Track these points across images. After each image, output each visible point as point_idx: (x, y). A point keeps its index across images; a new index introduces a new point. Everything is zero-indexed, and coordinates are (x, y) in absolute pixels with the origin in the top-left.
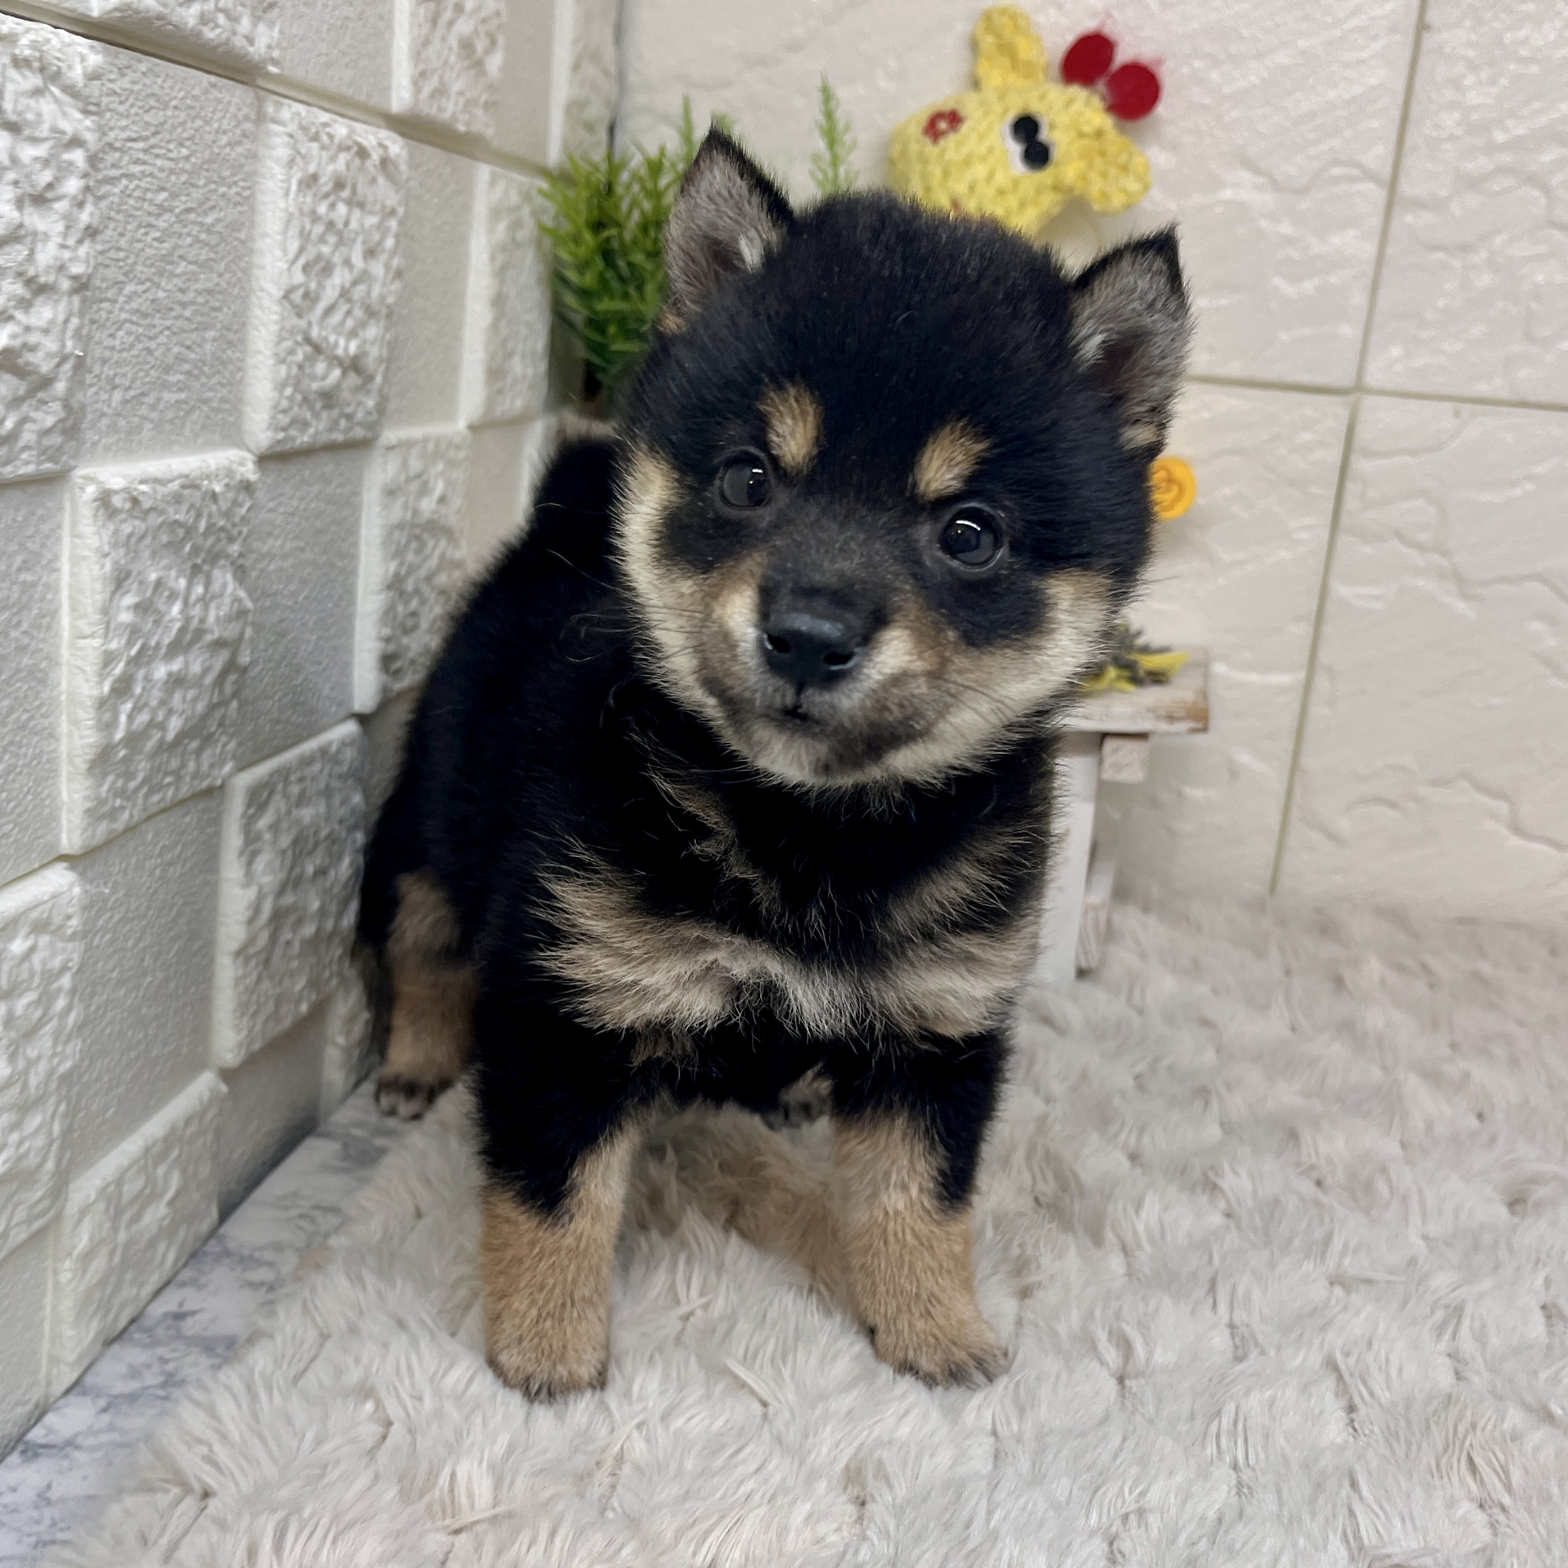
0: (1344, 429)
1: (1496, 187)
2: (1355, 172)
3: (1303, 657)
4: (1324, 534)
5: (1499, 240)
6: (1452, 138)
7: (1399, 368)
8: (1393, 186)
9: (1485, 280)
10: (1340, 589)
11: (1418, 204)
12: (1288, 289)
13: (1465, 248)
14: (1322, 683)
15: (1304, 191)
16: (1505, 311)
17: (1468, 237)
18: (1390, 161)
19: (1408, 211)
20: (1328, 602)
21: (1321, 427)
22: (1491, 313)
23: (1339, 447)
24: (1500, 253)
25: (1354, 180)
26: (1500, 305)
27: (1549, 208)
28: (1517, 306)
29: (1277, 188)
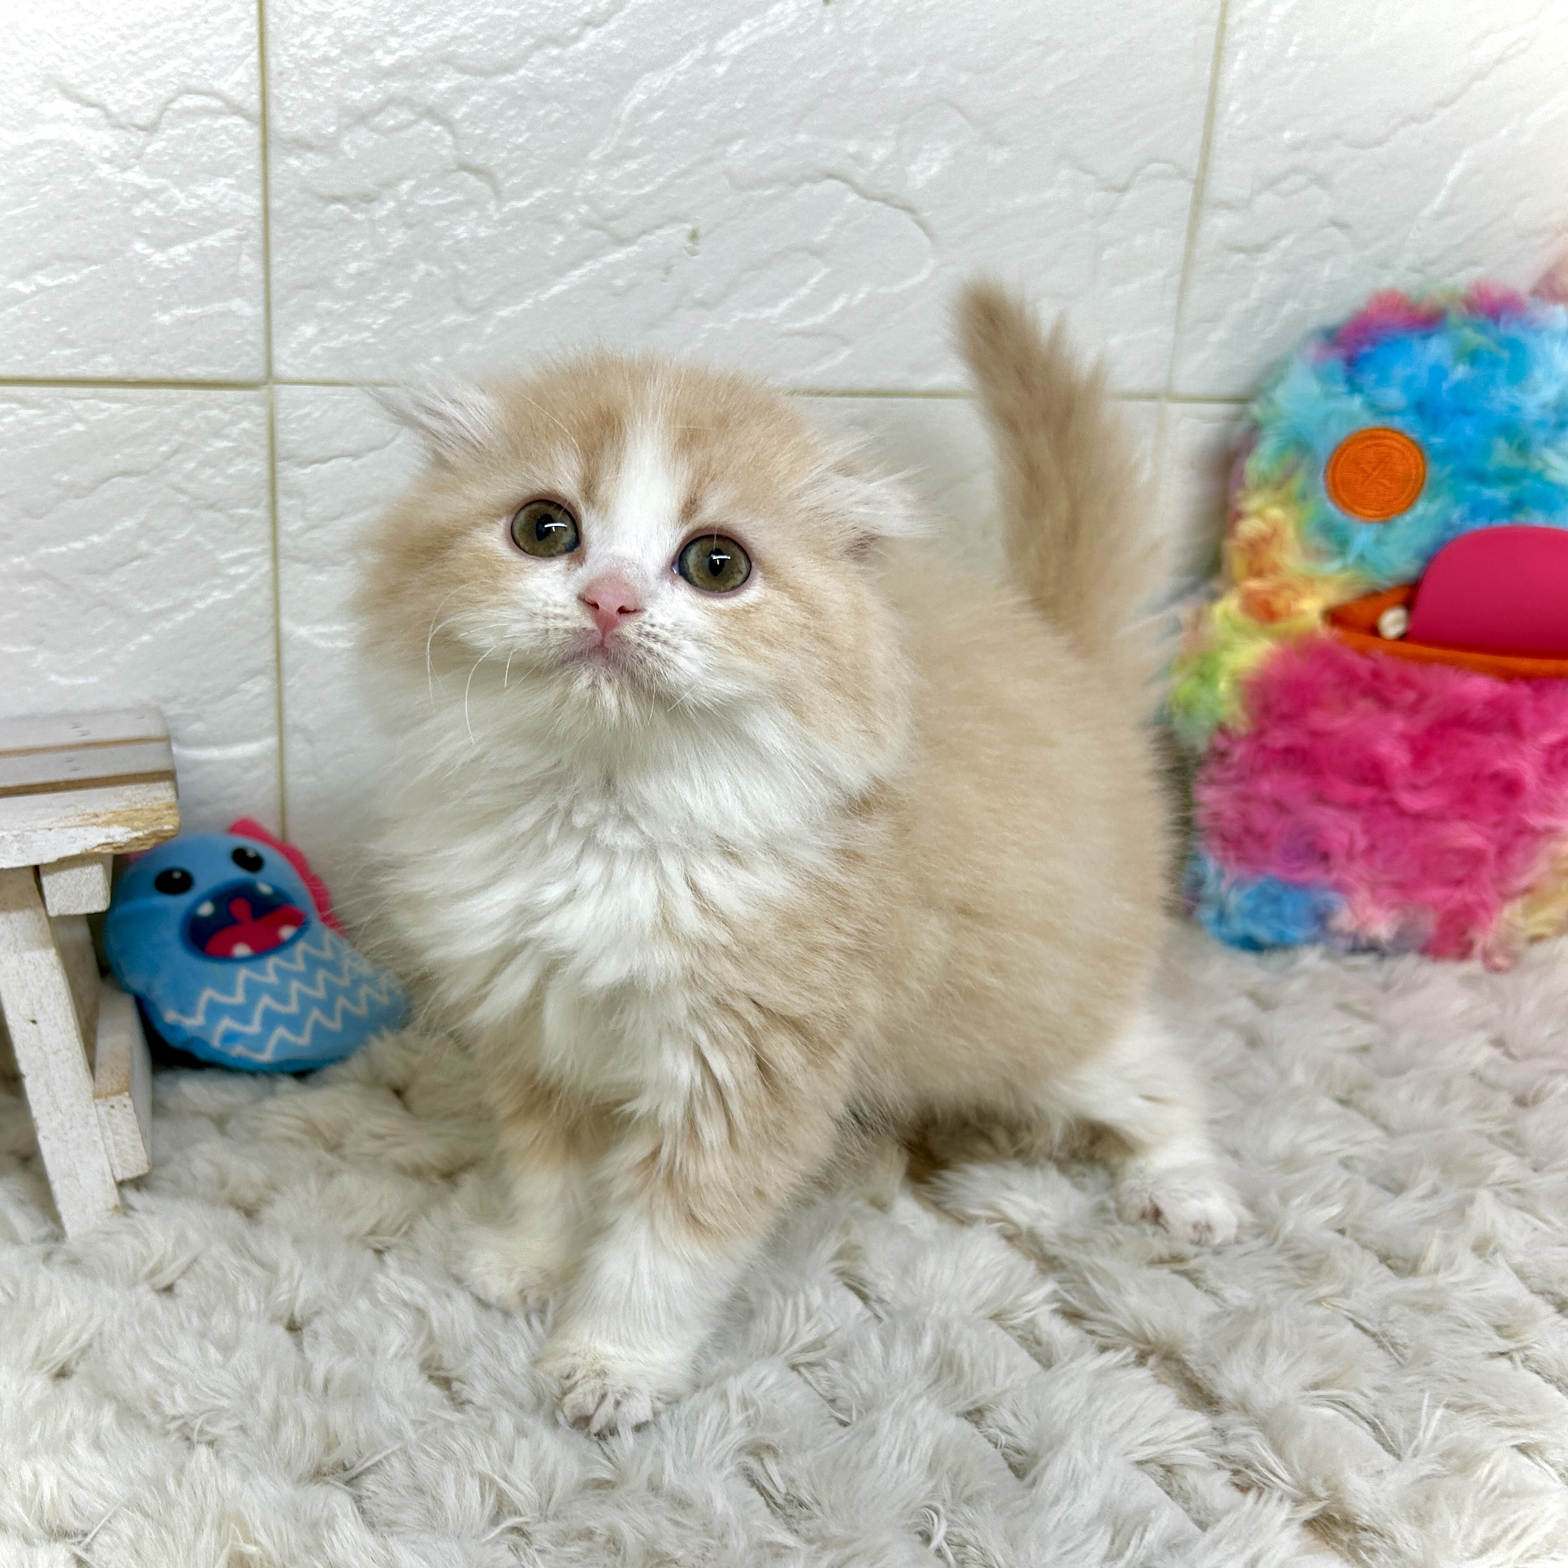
0: (263, 431)
1: (390, 122)
2: (215, 103)
3: (269, 720)
4: (266, 566)
5: (405, 187)
6: (326, 60)
7: (315, 350)
8: (263, 120)
9: (398, 238)
10: (296, 630)
11: (300, 145)
12: (158, 258)
13: (368, 198)
14: (296, 746)
15: (151, 129)
16: (429, 274)
17: (369, 184)
18: (255, 88)
19: (289, 153)
20: (286, 647)
21: (234, 431)
22: (415, 278)
23: (264, 453)
24: (410, 203)
25: (216, 113)
26: (422, 267)
27: (456, 147)
28: (441, 267)
29: (115, 122)
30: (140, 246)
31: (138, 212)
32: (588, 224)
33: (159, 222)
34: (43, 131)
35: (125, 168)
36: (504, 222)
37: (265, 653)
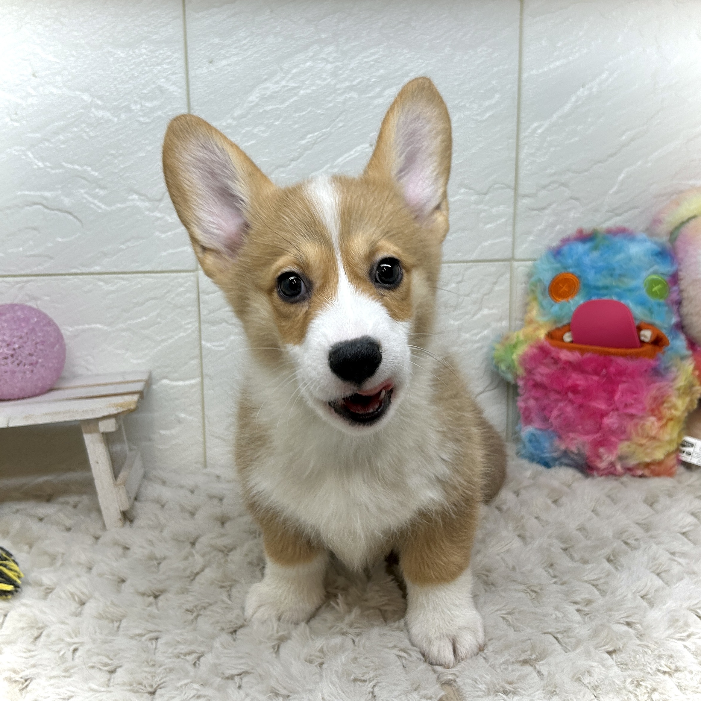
3: (198, 372)
4: (197, 325)
10: (206, 344)
14: (207, 381)
20: (203, 349)
21: (187, 285)
23: (196, 291)
29: (150, 200)
30: (157, 234)
31: (156, 224)
33: (163, 226)
34: (130, 204)
35: (153, 212)
37: (196, 351)
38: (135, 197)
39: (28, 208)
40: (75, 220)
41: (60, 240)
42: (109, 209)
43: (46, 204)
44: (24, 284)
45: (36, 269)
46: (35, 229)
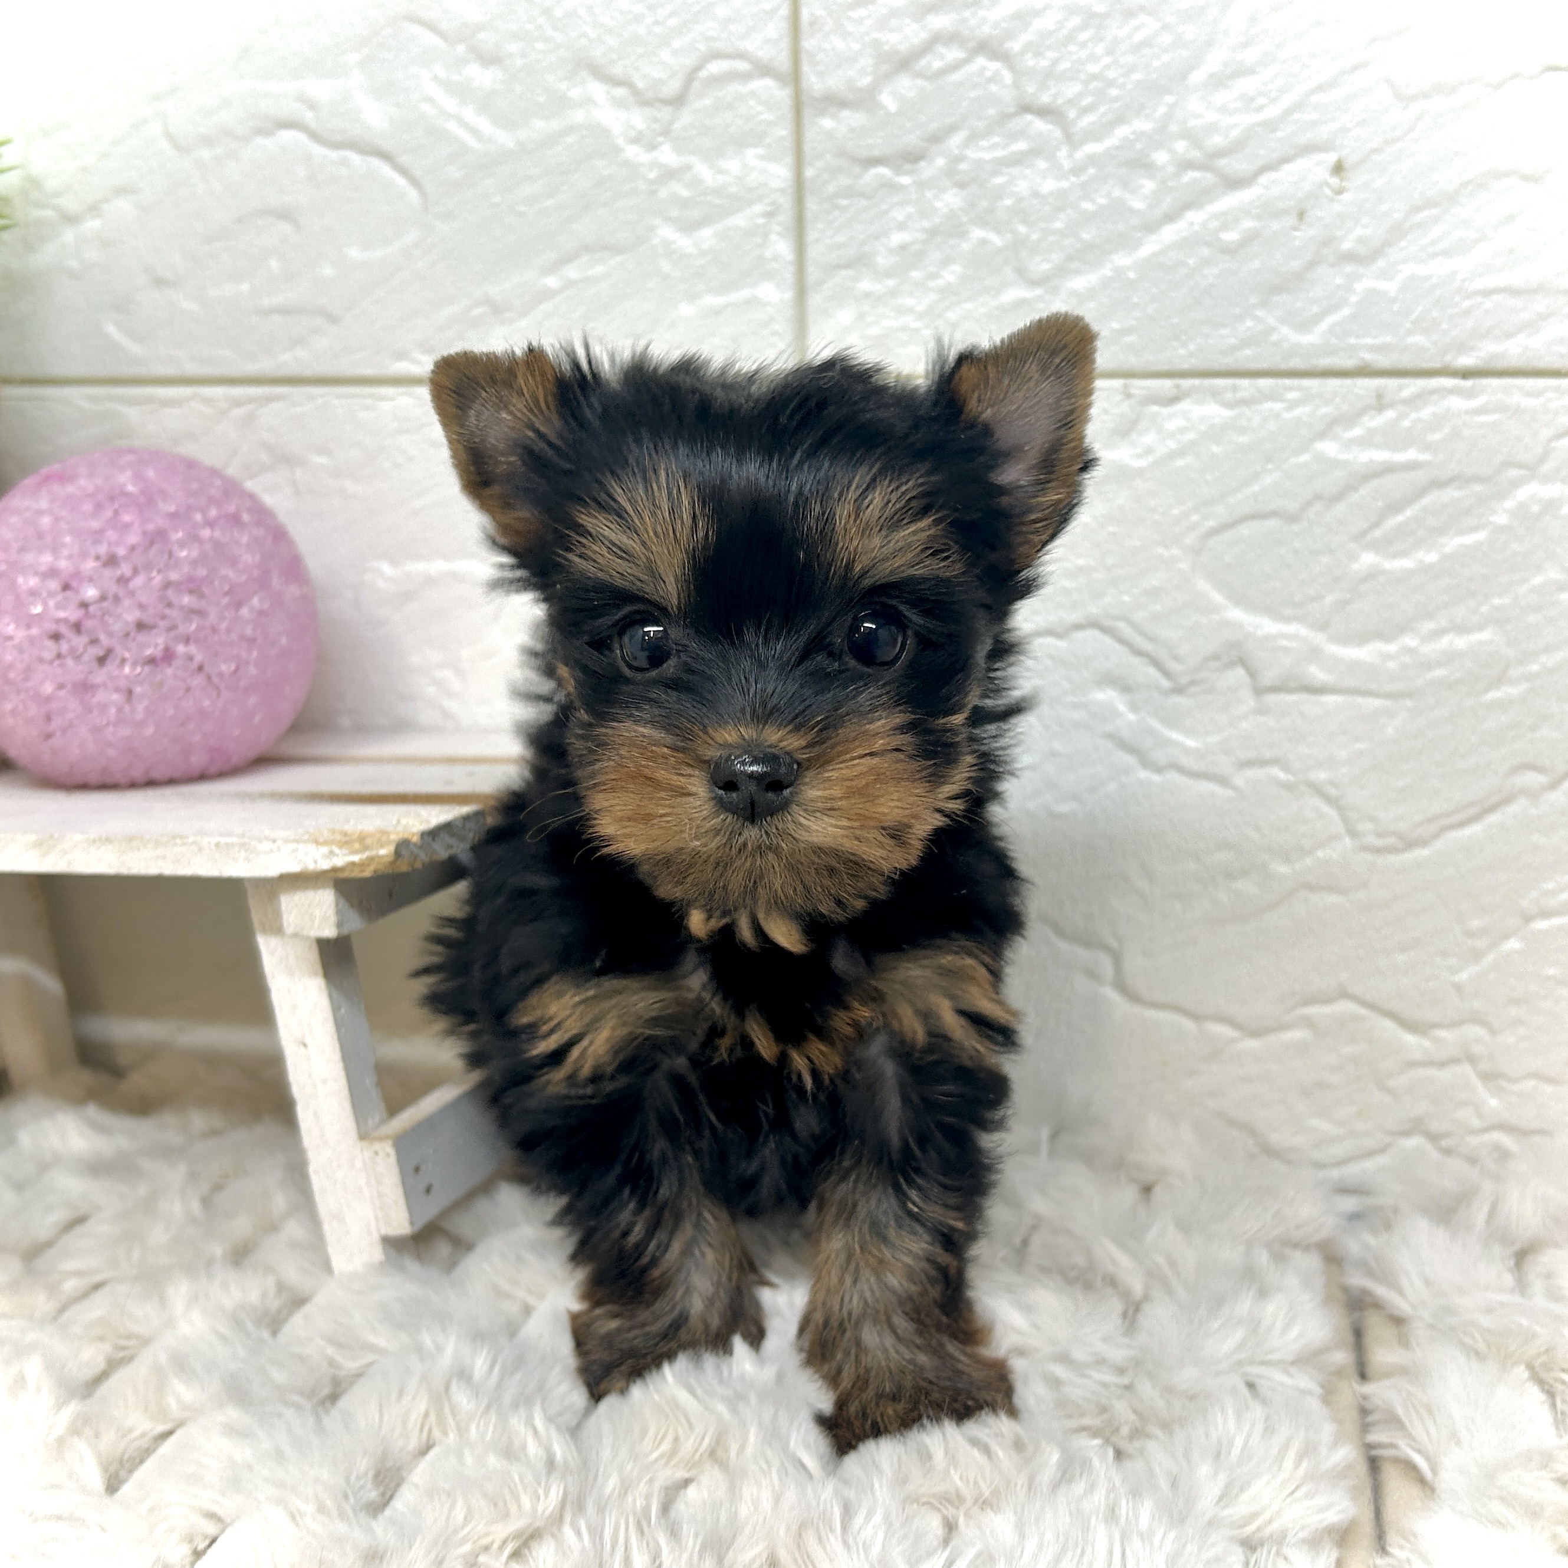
1: (937, 64)
2: (743, 66)
5: (955, 141)
8: (796, 80)
9: (948, 201)
11: (833, 102)
12: (684, 243)
13: (912, 158)
15: (678, 101)
16: (984, 242)
17: (912, 140)
18: (785, 44)
19: (822, 113)
22: (965, 246)
24: (961, 158)
25: (745, 77)
26: (977, 233)
27: (1016, 85)
28: (999, 232)
29: (642, 100)
30: (666, 232)
31: (663, 193)
32: (1186, 165)
33: (684, 203)
34: (578, 116)
35: (652, 147)
36: (1076, 171)
38: (597, 89)
39: (260, 141)
40: (401, 181)
41: (354, 253)
42: (506, 139)
43: (313, 125)
44: (251, 406)
45: (286, 357)
46: (285, 215)
